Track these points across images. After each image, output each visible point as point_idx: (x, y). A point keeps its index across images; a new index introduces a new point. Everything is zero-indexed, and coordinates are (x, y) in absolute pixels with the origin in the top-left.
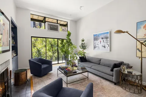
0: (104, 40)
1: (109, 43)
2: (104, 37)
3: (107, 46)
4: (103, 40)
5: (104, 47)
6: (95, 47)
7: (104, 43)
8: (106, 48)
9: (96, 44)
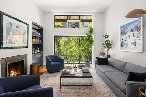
0: (134, 32)
1: (141, 37)
2: (134, 28)
3: (138, 42)
4: (132, 33)
5: (135, 44)
6: (122, 45)
7: (134, 38)
8: (137, 45)
9: (123, 40)
